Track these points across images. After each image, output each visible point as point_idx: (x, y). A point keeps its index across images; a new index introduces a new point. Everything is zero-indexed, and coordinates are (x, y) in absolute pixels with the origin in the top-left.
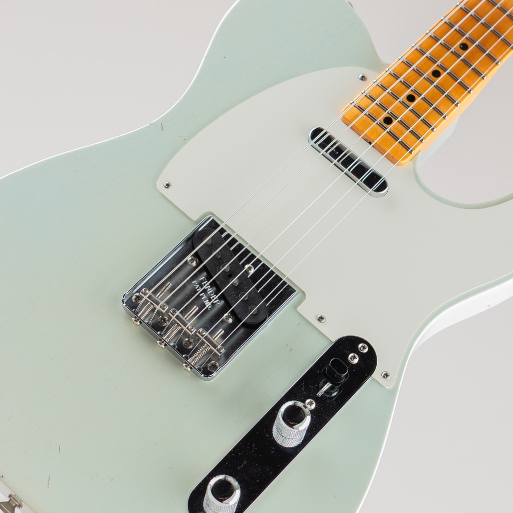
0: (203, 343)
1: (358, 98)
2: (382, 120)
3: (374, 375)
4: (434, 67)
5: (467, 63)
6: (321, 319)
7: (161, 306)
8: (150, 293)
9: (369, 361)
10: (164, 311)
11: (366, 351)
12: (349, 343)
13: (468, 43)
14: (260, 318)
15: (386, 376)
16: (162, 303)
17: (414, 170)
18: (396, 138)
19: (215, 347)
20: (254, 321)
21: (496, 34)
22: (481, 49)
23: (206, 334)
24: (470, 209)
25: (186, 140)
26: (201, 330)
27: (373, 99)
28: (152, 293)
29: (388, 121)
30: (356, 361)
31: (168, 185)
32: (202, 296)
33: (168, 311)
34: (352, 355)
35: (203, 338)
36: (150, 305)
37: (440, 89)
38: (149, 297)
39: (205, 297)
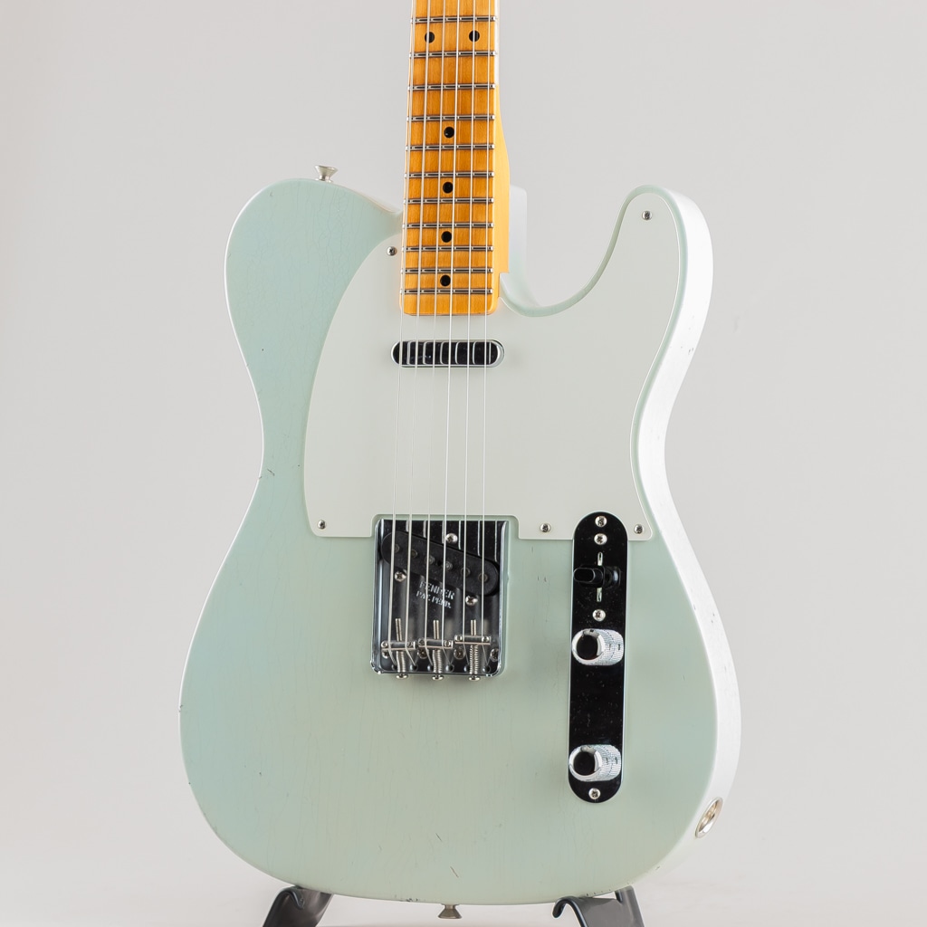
0: (468, 647)
1: (402, 281)
2: (441, 286)
3: (629, 539)
4: (440, 183)
5: (465, 148)
6: (546, 529)
7: (408, 644)
8: (389, 642)
9: (615, 529)
10: (414, 648)
11: (605, 521)
12: (586, 528)
13: (449, 125)
14: (495, 579)
15: (640, 530)
16: (406, 643)
17: (509, 302)
18: (465, 292)
19: (479, 641)
20: (492, 587)
21: (466, 87)
22: (465, 119)
23: (463, 637)
24: (586, 294)
25: (301, 466)
26: (456, 638)
27: (415, 271)
28: (392, 639)
29: (445, 281)
30: (605, 539)
31: (323, 525)
32: (435, 601)
33: (417, 646)
34: (596, 538)
35: (463, 643)
36: (400, 654)
37: (463, 201)
38: (393, 646)
39: (437, 599)
